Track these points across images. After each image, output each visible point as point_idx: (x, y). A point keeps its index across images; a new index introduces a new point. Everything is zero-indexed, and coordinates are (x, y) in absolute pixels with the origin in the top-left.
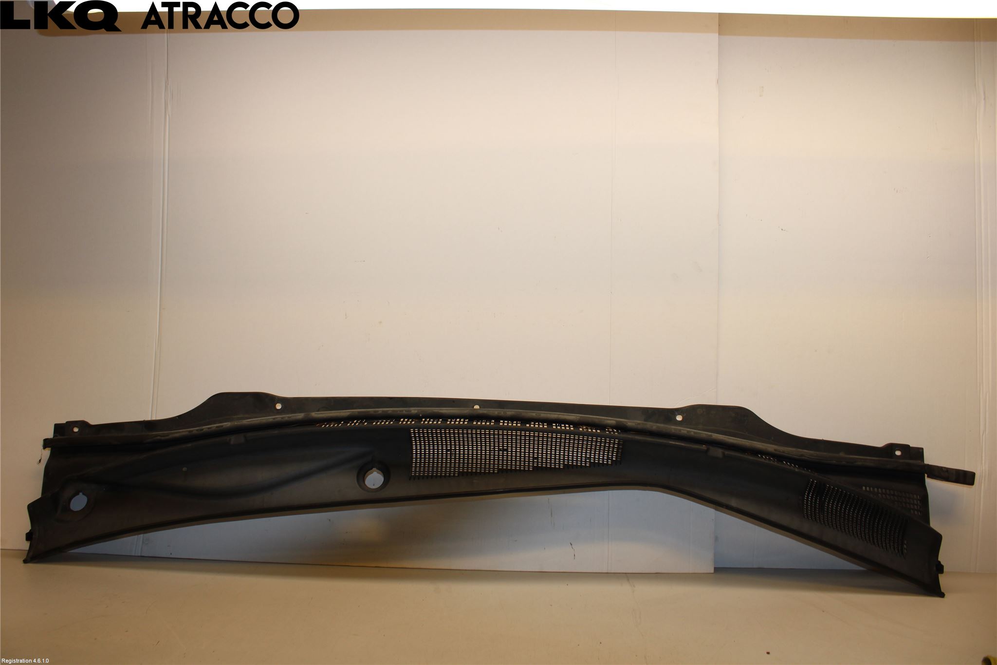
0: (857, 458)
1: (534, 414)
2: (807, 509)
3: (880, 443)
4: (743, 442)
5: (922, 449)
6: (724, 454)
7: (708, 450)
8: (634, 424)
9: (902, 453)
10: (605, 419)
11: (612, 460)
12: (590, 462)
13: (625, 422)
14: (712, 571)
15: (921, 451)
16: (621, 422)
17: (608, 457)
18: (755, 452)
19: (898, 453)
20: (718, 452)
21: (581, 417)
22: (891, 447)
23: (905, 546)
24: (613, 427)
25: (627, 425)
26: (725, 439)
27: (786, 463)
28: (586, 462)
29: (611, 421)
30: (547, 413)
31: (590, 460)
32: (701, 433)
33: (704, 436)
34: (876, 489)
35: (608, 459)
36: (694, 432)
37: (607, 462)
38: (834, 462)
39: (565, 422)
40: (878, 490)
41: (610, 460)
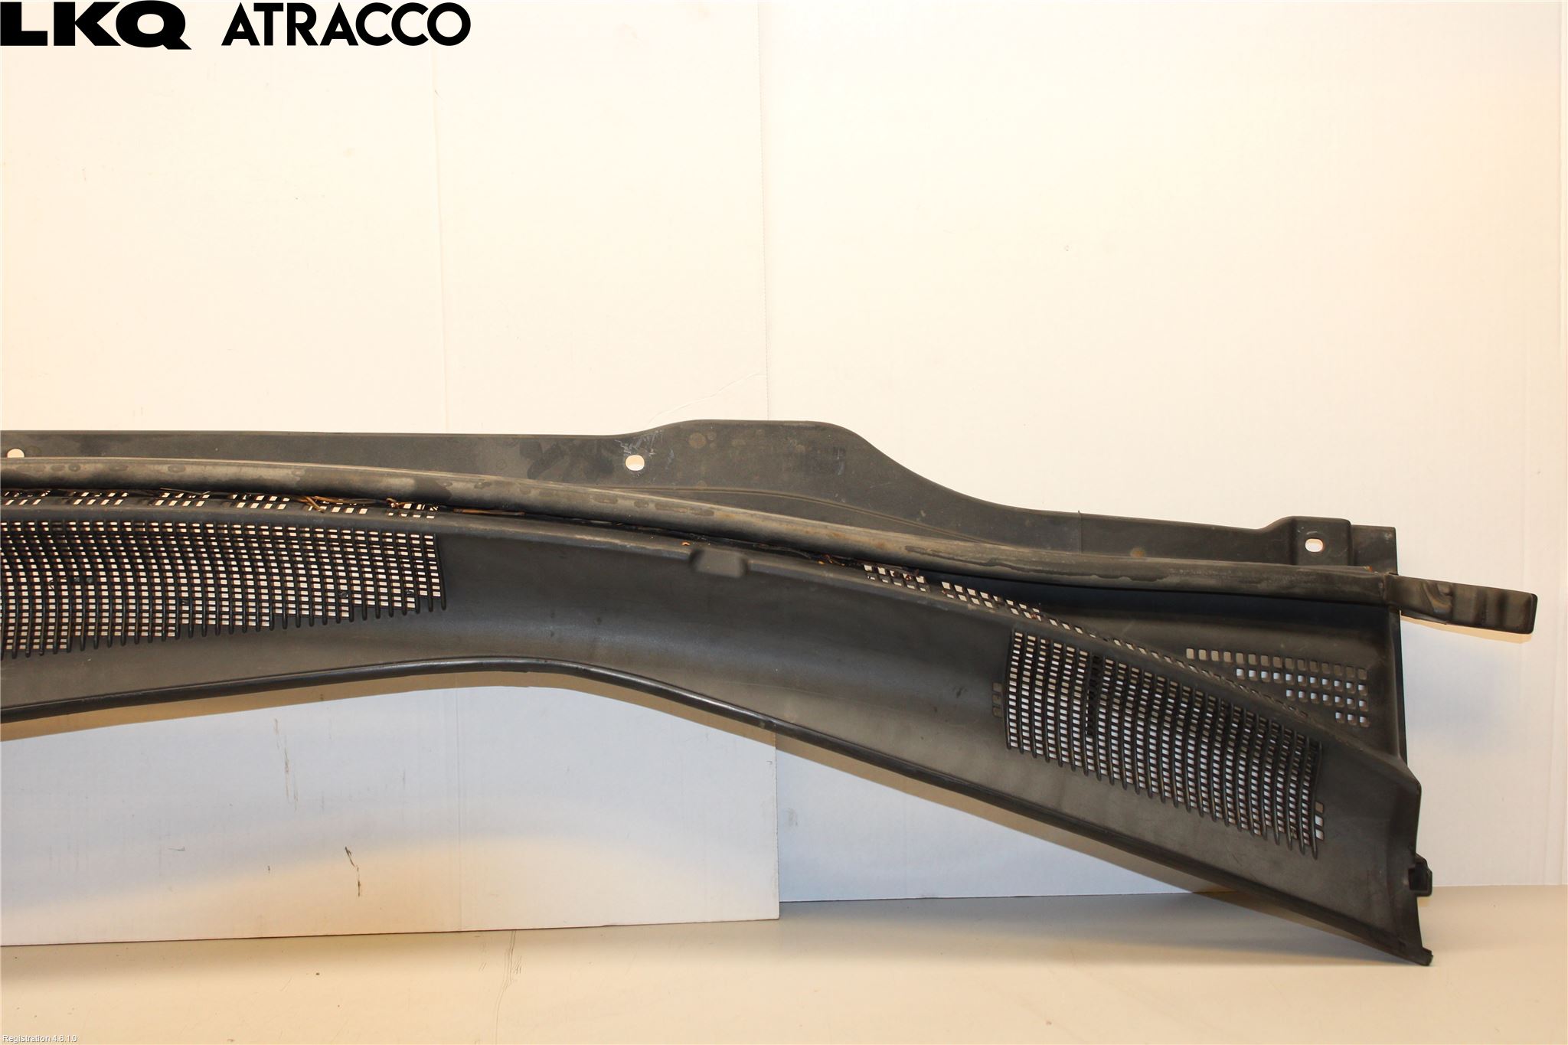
0: (1165, 565)
1: (164, 468)
2: (1018, 721)
3: (1257, 517)
4: (809, 529)
5: (1393, 531)
6: (745, 565)
7: (695, 556)
8: (471, 486)
9: (1326, 547)
10: (382, 475)
11: (416, 595)
12: (351, 605)
13: (447, 480)
14: (776, 915)
15: (1387, 536)
16: (432, 480)
17: (403, 588)
18: (853, 559)
19: (1314, 546)
20: (726, 562)
21: (308, 470)
22: (1291, 531)
23: (1318, 821)
24: (415, 498)
25: (449, 488)
26: (754, 520)
27: (952, 586)
28: (338, 605)
29: (401, 479)
30: (205, 464)
31: (352, 599)
32: (679, 506)
33: (689, 512)
34: (1227, 656)
35: (404, 595)
36: (658, 504)
37: (404, 602)
38: (1094, 577)
39: (267, 489)
40: (1233, 657)
41: (411, 596)
